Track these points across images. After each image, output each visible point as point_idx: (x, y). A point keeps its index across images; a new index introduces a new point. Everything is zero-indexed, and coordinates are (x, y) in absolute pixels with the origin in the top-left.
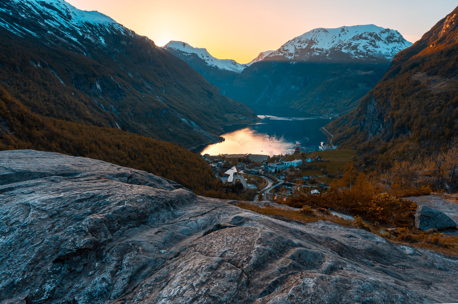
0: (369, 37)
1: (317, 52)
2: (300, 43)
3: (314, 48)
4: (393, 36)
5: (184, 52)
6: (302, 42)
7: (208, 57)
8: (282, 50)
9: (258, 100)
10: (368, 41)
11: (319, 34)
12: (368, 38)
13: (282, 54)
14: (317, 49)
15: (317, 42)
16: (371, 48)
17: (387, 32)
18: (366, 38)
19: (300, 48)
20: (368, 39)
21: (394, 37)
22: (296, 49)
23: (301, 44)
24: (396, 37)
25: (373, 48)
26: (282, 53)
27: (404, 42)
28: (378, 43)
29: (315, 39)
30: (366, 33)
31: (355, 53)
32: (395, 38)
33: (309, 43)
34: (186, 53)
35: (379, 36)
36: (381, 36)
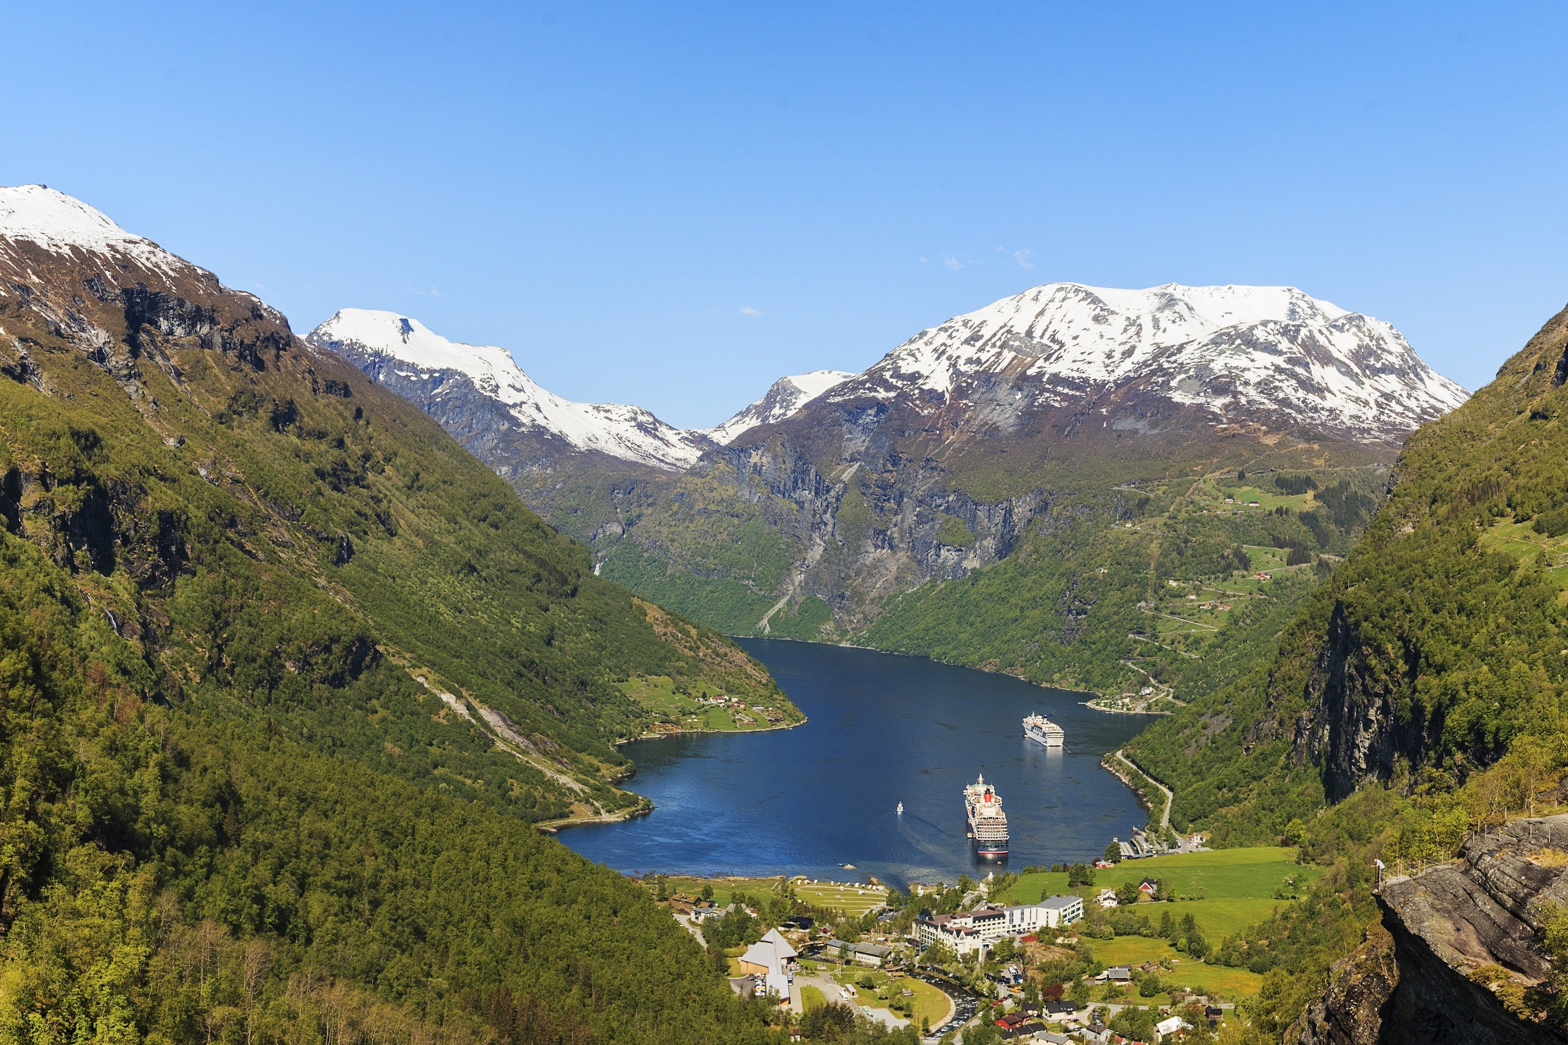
0: (1284, 345)
1: (1057, 394)
2: (978, 344)
3: (1041, 375)
4: (1378, 346)
5: (401, 365)
6: (985, 344)
7: (519, 390)
8: (887, 375)
9: (771, 613)
10: (1280, 361)
11: (1061, 312)
12: (1280, 347)
13: (892, 394)
14: (1056, 379)
15: (1056, 347)
16: (1288, 389)
17: (1354, 330)
18: (1271, 349)
19: (975, 368)
20: (1281, 353)
21: (1383, 350)
22: (957, 373)
23: (981, 350)
24: (1390, 353)
25: (1301, 394)
26: (889, 387)
27: (1423, 374)
28: (1319, 373)
29: (1048, 334)
30: (1271, 326)
31: (1226, 407)
32: (1385, 356)
33: (1017, 350)
34: (413, 367)
35: (1322, 340)
36: (1330, 342)
